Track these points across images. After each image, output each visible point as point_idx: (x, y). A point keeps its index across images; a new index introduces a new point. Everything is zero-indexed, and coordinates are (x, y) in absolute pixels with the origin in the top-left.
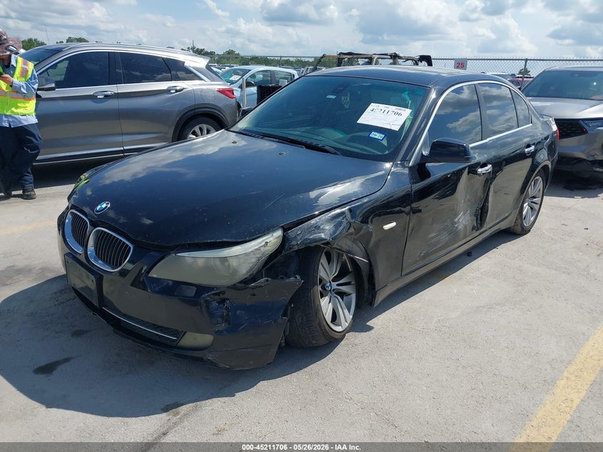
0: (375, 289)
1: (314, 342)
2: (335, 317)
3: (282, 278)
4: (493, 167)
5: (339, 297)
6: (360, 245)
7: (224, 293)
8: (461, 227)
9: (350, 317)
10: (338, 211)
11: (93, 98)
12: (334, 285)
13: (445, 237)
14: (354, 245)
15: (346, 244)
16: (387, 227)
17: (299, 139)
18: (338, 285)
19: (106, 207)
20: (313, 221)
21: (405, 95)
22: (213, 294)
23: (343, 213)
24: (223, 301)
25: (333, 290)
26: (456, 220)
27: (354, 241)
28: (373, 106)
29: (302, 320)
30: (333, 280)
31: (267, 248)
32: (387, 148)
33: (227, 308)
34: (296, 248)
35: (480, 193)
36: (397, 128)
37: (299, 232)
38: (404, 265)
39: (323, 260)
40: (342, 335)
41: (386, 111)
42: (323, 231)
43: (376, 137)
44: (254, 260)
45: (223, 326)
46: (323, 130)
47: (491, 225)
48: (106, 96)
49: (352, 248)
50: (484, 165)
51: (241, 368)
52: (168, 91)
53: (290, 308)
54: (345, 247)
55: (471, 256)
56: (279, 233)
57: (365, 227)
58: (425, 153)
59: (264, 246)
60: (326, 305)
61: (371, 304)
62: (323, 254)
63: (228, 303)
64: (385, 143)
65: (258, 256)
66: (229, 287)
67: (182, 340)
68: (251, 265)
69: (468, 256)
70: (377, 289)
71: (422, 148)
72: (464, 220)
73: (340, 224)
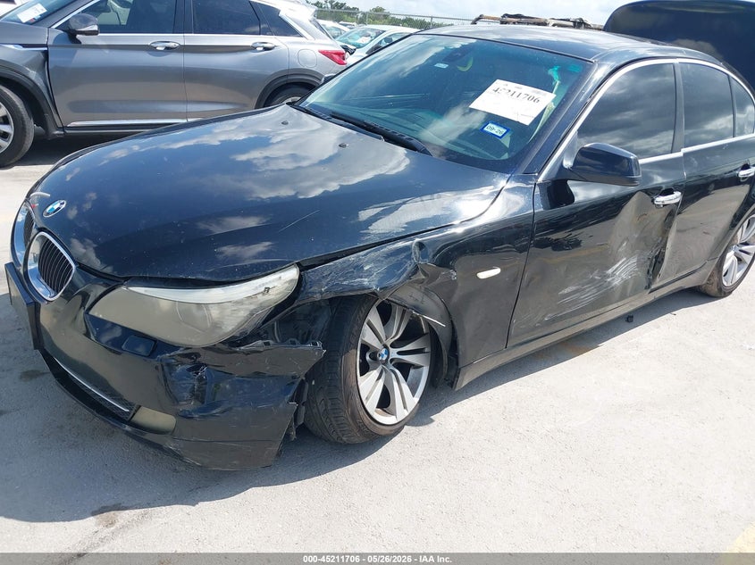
0: (457, 364)
1: (344, 439)
2: (385, 402)
3: (294, 343)
4: (684, 195)
5: (397, 371)
6: (437, 298)
7: (198, 355)
8: (617, 282)
9: (413, 401)
10: (401, 244)
11: (150, 49)
12: (394, 353)
13: (589, 295)
14: (426, 299)
15: (410, 295)
16: (483, 275)
17: (379, 124)
18: (399, 353)
19: (59, 208)
20: (352, 258)
21: (553, 73)
22: (179, 355)
23: (407, 248)
24: (197, 367)
25: (392, 360)
26: (610, 271)
27: (427, 292)
28: (499, 84)
29: (326, 405)
30: (393, 346)
31: (267, 297)
32: (509, 150)
33: (200, 379)
34: (318, 297)
35: (655, 235)
36: (527, 121)
37: (326, 273)
38: (512, 331)
39: (374, 317)
40: (396, 429)
41: (517, 94)
42: (369, 273)
43: (493, 132)
44: (243, 314)
45: (191, 405)
46: (421, 114)
47: (667, 281)
48: (168, 49)
49: (422, 302)
50: (668, 192)
51: (220, 469)
52: (253, 48)
53: (307, 385)
54: (410, 301)
55: (632, 321)
56: (292, 274)
57: (444, 272)
58: (568, 163)
59: (263, 293)
60: (369, 386)
61: (452, 384)
62: (374, 309)
63: (203, 372)
64: (506, 142)
65: (252, 307)
66: (206, 348)
67: (137, 414)
68: (239, 320)
69: (628, 321)
70: (461, 365)
71: (563, 156)
72: (623, 270)
73: (399, 265)
